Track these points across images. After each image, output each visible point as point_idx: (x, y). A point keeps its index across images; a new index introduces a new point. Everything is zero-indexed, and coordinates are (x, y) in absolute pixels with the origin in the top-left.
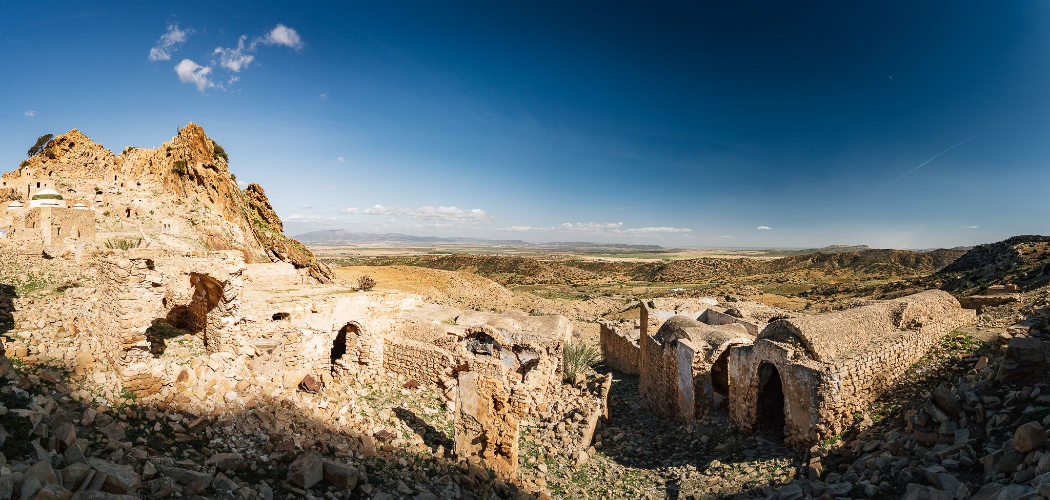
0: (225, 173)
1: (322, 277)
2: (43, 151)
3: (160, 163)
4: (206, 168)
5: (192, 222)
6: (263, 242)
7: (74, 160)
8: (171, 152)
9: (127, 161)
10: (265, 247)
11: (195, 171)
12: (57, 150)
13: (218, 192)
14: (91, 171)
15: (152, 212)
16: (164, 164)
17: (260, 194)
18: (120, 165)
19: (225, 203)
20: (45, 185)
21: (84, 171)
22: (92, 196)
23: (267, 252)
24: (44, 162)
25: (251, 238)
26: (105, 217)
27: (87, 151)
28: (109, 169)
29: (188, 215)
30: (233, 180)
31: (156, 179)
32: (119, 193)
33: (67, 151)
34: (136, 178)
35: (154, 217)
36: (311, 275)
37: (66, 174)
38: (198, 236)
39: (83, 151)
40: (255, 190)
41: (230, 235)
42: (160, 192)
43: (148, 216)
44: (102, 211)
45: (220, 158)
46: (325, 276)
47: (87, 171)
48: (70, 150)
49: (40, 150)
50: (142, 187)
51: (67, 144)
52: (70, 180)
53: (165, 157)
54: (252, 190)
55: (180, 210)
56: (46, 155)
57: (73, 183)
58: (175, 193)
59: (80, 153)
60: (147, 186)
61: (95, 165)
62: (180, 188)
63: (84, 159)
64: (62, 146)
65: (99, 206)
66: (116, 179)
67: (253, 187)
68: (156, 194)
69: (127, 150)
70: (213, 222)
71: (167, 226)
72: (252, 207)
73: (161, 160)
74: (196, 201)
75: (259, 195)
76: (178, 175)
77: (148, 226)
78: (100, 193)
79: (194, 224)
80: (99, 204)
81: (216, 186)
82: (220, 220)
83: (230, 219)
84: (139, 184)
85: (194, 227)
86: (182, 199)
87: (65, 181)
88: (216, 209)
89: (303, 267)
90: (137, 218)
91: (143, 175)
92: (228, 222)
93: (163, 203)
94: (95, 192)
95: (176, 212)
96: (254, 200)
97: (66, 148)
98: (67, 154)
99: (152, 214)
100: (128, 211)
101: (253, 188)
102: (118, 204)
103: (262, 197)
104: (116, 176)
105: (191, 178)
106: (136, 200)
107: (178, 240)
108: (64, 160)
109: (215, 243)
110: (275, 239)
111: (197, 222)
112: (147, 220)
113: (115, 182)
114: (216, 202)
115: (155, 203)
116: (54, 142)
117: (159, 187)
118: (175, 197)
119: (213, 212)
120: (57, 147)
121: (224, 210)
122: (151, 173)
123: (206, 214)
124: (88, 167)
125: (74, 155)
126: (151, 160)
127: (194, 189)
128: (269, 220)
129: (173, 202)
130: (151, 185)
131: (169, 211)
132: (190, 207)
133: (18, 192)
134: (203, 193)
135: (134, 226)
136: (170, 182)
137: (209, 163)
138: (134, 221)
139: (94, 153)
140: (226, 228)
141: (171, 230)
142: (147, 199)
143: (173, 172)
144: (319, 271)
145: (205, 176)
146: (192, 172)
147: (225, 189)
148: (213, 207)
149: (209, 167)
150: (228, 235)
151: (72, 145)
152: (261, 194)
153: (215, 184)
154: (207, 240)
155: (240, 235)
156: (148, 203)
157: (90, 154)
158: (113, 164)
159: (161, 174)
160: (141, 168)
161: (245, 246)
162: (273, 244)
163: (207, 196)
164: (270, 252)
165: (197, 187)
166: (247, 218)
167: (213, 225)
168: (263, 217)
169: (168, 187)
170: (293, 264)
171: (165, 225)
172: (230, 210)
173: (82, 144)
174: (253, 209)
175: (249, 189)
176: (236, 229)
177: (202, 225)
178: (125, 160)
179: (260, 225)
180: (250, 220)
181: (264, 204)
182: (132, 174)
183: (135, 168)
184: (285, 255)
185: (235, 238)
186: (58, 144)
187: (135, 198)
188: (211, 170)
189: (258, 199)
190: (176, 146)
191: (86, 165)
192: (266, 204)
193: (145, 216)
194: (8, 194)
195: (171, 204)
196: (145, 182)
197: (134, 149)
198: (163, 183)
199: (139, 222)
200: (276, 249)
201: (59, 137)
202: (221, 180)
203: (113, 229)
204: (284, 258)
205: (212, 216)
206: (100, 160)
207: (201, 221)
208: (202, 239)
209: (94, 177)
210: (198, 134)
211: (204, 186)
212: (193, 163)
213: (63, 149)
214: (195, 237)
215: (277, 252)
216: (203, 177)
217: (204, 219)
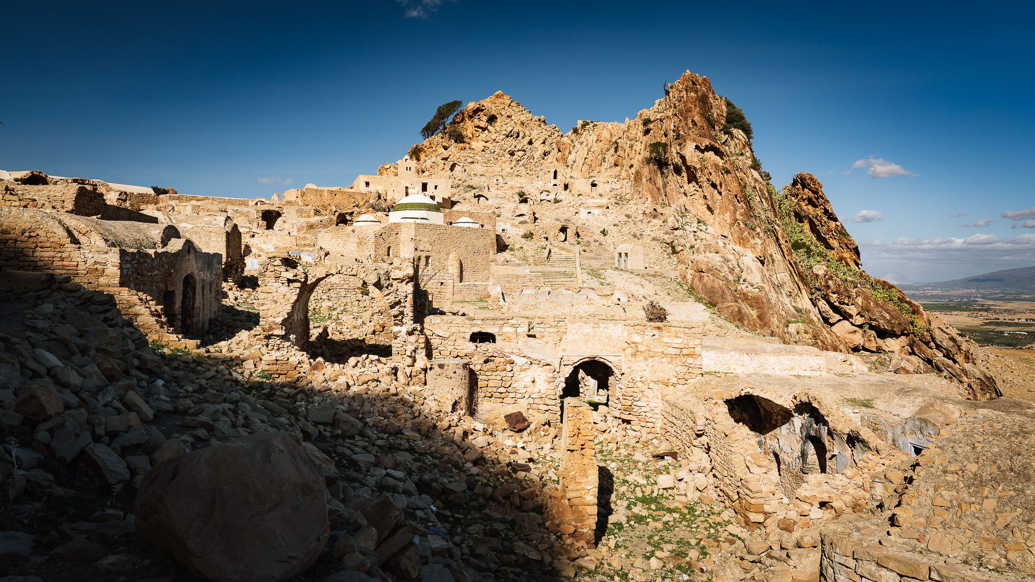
0: (740, 158)
1: (939, 357)
2: (445, 128)
3: (631, 147)
4: (702, 151)
5: (673, 248)
6: (806, 284)
7: (494, 144)
8: (651, 126)
9: (577, 145)
10: (812, 294)
11: (683, 158)
12: (468, 128)
13: (720, 193)
14: (521, 163)
15: (604, 233)
16: (638, 149)
17: (813, 192)
18: (567, 153)
19: (735, 212)
20: (436, 187)
21: (508, 163)
22: (511, 205)
23: (815, 305)
24: (446, 148)
25: (782, 275)
26: (523, 240)
27: (516, 130)
28: (550, 161)
29: (666, 237)
30: (755, 169)
31: (624, 174)
32: (556, 201)
33: (484, 129)
34: (592, 174)
35: (608, 239)
36: (913, 353)
37: (478, 168)
38: (677, 273)
39: (510, 129)
40: (804, 186)
41: (737, 270)
42: (627, 197)
43: (597, 239)
44: (522, 231)
45: (735, 131)
46: (947, 356)
47: (514, 163)
48: (489, 127)
49: (441, 128)
50: (599, 189)
51: (485, 118)
52: (483, 178)
53: (640, 134)
54: (799, 186)
55: (654, 228)
56: (450, 135)
57: (485, 185)
58: (650, 199)
59: (504, 132)
60: (608, 187)
61: (528, 153)
62: (659, 189)
63: (510, 143)
64: (476, 121)
65: (520, 223)
66: (555, 177)
67: (801, 179)
68: (620, 200)
69: (579, 126)
70: (708, 247)
71: (623, 255)
72: (800, 217)
73: (633, 142)
74: (683, 211)
75: (811, 194)
76: (656, 167)
77: (592, 255)
78: (525, 201)
79: (674, 252)
80: (521, 219)
81: (718, 183)
82: (721, 243)
83: (742, 241)
84: (594, 185)
85: (674, 258)
86: (660, 210)
87: (474, 182)
88: (717, 224)
89: (893, 335)
90: (579, 243)
91: (602, 169)
92: (735, 247)
93: (628, 216)
94: (517, 198)
95: (648, 231)
96: (803, 204)
97: (483, 124)
98: (484, 135)
99: (605, 235)
100: (563, 230)
101: (801, 182)
102: (550, 218)
103: (817, 199)
104: (555, 172)
105: (678, 171)
106: (583, 213)
107: (638, 279)
108: (477, 145)
109: (705, 285)
110: (831, 278)
111: (680, 248)
112: (594, 246)
113: (554, 182)
114: (716, 211)
115: (614, 216)
116: (463, 114)
117: (626, 187)
118: (649, 206)
119: (710, 230)
120: (468, 123)
121: (732, 225)
122: (616, 165)
123: (699, 233)
124: (515, 157)
125: (494, 137)
126: (616, 143)
127: (682, 190)
128: (831, 241)
129: (644, 213)
130: (614, 186)
131: (634, 230)
132: (671, 222)
133: (389, 198)
134: (696, 197)
135: (570, 255)
136: (644, 180)
137: (707, 142)
138: (572, 247)
139: (527, 133)
140: (731, 257)
141: (629, 263)
142: (601, 210)
143: (648, 161)
144: (932, 344)
145: (698, 166)
146: (678, 160)
147: (734, 187)
148: (712, 221)
149: (708, 149)
150: (732, 271)
151: (492, 119)
152: (815, 192)
153: (715, 179)
154: (693, 279)
155: (754, 271)
156: (602, 217)
157: (521, 135)
158: (556, 150)
159: (632, 166)
160: (600, 157)
161: (761, 289)
162: (828, 287)
163: (702, 201)
164: (822, 304)
165: (686, 187)
166: (778, 239)
167: (708, 254)
168: (820, 238)
169: (640, 189)
170: (871, 327)
171: (620, 254)
172: (742, 225)
173: (509, 117)
174: (801, 221)
175: (794, 184)
176: (749, 259)
177: (687, 255)
178: (576, 143)
179: (809, 252)
180: (782, 241)
181: (819, 212)
182: (585, 168)
183: (590, 157)
184: (852, 310)
185: (744, 275)
186: (471, 117)
187: (581, 209)
188: (710, 155)
189: (810, 202)
190: (659, 116)
191: (512, 154)
192: (826, 212)
193: (591, 240)
194: (371, 201)
195: (641, 217)
196: (604, 180)
197: (591, 125)
198: (633, 182)
199: (578, 248)
200: (834, 298)
201: (472, 105)
202: (728, 172)
203: (531, 260)
204: (851, 316)
205: (708, 237)
206: (537, 144)
207: (688, 245)
208: (685, 277)
209: (524, 173)
210: (696, 92)
211: (698, 184)
212: (680, 145)
213: (478, 127)
214: (673, 275)
215: (837, 304)
216: (695, 168)
217: (694, 242)
